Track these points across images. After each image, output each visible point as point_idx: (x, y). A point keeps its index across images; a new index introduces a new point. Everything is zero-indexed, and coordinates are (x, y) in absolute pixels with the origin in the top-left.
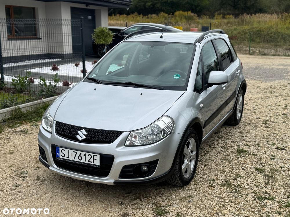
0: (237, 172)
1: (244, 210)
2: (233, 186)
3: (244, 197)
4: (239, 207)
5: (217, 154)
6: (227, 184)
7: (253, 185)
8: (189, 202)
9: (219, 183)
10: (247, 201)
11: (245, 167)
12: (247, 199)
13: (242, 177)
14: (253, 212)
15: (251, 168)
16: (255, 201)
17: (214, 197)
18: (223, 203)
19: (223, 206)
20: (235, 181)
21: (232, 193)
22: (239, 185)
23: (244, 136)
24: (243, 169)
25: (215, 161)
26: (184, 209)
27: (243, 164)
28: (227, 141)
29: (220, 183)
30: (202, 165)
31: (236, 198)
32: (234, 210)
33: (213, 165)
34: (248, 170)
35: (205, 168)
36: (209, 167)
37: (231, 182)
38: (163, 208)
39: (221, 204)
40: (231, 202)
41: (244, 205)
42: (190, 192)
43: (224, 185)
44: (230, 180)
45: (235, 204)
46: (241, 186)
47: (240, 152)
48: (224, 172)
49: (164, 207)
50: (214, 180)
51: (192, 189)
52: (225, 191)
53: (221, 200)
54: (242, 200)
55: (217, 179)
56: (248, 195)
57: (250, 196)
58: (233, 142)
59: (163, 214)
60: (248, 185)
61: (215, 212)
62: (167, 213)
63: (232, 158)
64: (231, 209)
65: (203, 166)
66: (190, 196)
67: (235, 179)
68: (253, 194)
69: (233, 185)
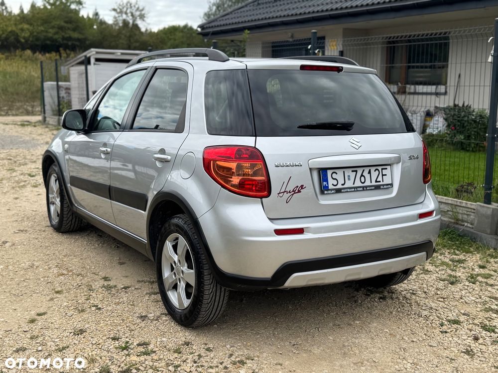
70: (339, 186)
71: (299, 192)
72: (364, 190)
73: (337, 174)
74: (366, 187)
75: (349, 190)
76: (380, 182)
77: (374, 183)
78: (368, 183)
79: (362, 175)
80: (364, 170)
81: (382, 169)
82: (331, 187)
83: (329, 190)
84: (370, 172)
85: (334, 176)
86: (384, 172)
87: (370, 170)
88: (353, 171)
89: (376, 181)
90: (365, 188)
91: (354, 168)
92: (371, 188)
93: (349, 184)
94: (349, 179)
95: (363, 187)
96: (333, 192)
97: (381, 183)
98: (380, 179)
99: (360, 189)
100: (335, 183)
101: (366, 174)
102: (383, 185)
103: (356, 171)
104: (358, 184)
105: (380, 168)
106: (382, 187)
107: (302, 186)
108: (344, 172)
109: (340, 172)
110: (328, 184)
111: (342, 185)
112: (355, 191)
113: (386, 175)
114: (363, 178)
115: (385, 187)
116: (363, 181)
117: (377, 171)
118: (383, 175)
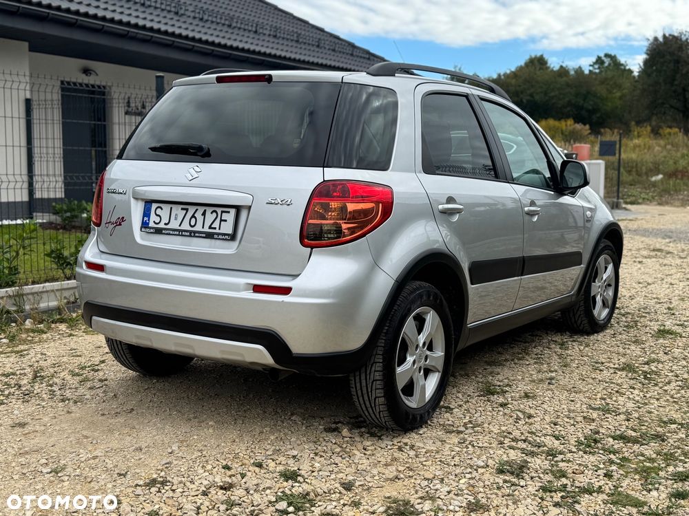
0: (653, 355)
1: (658, 399)
2: (641, 372)
3: (660, 385)
4: (648, 396)
5: (615, 334)
6: (628, 368)
7: (682, 372)
8: (549, 383)
9: (613, 366)
10: (666, 391)
11: (670, 351)
12: (665, 388)
13: (662, 363)
14: (675, 402)
15: (682, 353)
16: (683, 391)
17: (600, 381)
18: (616, 389)
19: (617, 392)
20: (646, 366)
21: (637, 379)
22: (653, 371)
23: (677, 313)
24: (665, 353)
25: (608, 342)
26: (537, 391)
27: (665, 347)
28: (638, 319)
29: (616, 366)
30: (581, 345)
31: (643, 385)
32: (637, 398)
33: (603, 346)
34: (676, 355)
35: (587, 349)
36: (594, 348)
37: (637, 367)
38: (497, 387)
39: (612, 390)
40: (634, 388)
41: (658, 394)
42: (553, 374)
43: (623, 369)
44: (637, 365)
45: (642, 391)
46: (656, 373)
47: (663, 333)
48: (625, 355)
49: (499, 386)
50: (603, 363)
51: (556, 371)
52: (624, 376)
53: (612, 385)
54: (657, 388)
55: (609, 362)
56: (669, 383)
57: (673, 384)
58: (651, 321)
59: (498, 393)
60: (672, 372)
61: (598, 397)
62: (505, 392)
63: (644, 339)
64: (631, 396)
65: (582, 348)
66: (551, 379)
67: (647, 363)
68: (680, 383)
69: (640, 370)
70: (162, 225)
71: (120, 224)
72: (190, 236)
73: (162, 209)
74: (195, 232)
75: (171, 232)
76: (215, 228)
77: (206, 229)
78: (198, 228)
79: (193, 216)
80: (197, 210)
81: (222, 212)
82: (151, 224)
83: (148, 228)
84: (204, 214)
85: (159, 211)
86: (225, 216)
87: (205, 211)
88: (182, 209)
89: (210, 227)
90: (192, 234)
91: (185, 205)
92: (201, 235)
93: (174, 225)
94: (176, 219)
95: (191, 232)
96: (152, 231)
97: (217, 231)
98: (216, 225)
99: (187, 234)
100: (157, 220)
101: (199, 215)
102: (218, 234)
103: (187, 210)
104: (186, 226)
105: (219, 210)
106: (216, 236)
107: (123, 218)
108: (171, 208)
109: (166, 208)
110: (149, 220)
111: (166, 224)
112: (179, 235)
113: (226, 221)
114: (193, 220)
115: (220, 237)
116: (193, 224)
117: (215, 214)
118: (221, 220)
